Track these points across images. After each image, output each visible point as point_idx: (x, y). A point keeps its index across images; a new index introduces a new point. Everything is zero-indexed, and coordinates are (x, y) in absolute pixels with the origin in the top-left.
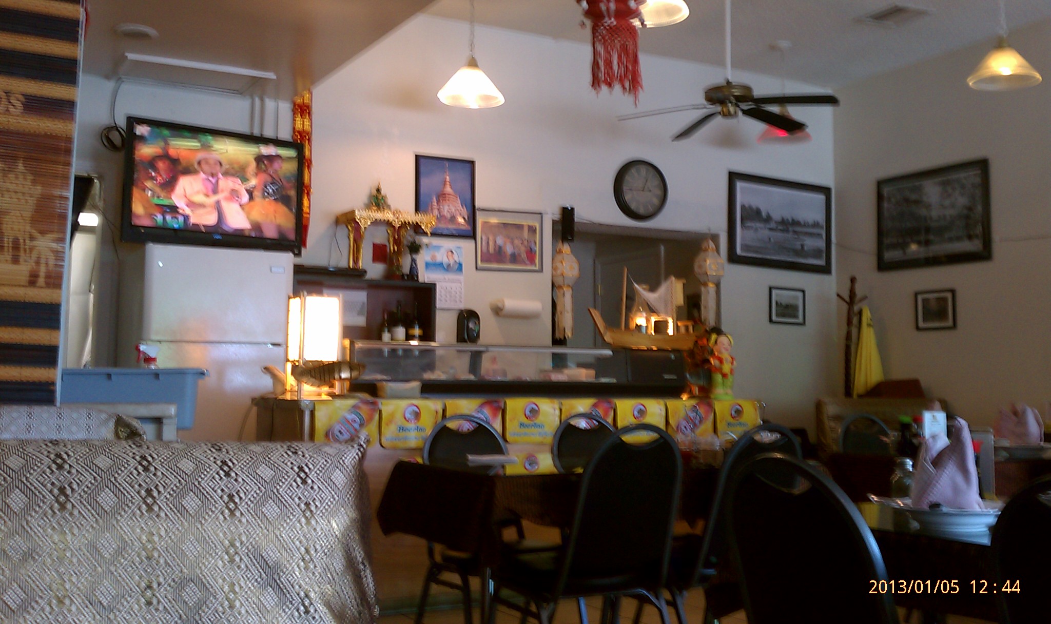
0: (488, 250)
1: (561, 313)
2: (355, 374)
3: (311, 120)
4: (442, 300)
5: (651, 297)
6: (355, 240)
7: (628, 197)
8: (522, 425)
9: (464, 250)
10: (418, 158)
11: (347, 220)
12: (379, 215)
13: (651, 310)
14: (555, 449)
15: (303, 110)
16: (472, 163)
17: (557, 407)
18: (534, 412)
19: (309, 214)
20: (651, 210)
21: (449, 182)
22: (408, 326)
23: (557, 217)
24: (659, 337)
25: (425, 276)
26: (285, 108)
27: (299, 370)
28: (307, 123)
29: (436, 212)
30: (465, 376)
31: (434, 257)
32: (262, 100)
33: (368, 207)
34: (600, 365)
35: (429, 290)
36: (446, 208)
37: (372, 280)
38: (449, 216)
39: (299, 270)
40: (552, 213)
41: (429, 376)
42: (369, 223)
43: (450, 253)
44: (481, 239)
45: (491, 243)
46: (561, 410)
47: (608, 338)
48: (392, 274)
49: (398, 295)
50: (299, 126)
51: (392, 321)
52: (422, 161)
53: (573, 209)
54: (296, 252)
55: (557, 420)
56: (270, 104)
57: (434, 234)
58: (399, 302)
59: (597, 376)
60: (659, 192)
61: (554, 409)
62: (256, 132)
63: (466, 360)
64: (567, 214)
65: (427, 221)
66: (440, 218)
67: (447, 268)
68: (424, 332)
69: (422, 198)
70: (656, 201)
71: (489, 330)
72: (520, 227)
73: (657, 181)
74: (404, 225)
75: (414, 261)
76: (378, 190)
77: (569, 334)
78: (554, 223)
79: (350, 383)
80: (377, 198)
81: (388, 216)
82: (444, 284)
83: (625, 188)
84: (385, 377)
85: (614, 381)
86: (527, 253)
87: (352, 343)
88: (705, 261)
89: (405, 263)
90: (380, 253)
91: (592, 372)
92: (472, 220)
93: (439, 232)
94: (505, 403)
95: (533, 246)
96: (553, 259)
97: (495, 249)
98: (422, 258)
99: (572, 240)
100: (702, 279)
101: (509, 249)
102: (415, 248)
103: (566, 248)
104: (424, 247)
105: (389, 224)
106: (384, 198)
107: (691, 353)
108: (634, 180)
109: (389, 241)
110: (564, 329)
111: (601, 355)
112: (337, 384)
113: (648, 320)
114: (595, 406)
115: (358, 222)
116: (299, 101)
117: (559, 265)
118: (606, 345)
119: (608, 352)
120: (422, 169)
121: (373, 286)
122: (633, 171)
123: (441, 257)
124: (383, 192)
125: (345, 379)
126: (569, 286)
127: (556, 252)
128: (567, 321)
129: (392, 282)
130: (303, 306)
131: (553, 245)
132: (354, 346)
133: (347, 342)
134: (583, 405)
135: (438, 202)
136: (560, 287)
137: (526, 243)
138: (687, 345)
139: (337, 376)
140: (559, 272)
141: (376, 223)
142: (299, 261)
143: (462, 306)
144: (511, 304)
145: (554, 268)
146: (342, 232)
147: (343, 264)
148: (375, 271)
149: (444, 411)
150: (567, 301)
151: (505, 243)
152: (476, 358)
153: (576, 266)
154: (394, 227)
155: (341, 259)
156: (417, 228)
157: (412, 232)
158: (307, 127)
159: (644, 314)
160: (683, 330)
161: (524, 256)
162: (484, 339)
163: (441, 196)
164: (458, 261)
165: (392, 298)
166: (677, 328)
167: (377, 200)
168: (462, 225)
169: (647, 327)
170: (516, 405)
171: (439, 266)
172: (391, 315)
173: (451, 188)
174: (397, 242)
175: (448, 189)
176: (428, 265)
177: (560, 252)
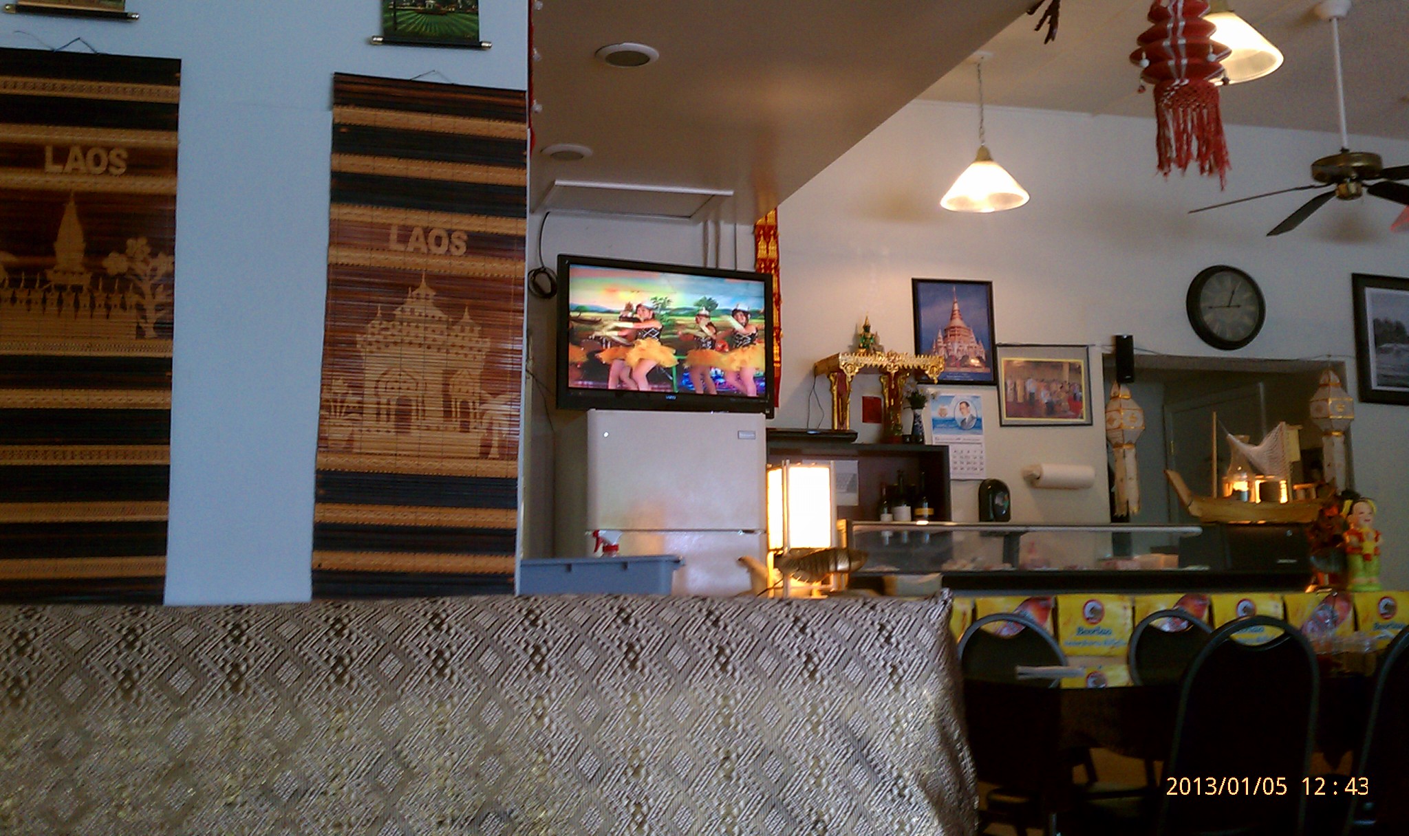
0: (1016, 398)
1: (1122, 480)
2: (854, 564)
3: (777, 242)
4: (956, 469)
5: (1253, 451)
6: (839, 395)
7: (1208, 318)
8: (1081, 631)
9: (984, 401)
10: (916, 282)
11: (828, 369)
12: (869, 361)
13: (1255, 470)
14: (1133, 658)
15: (767, 233)
16: (988, 285)
17: (1129, 604)
18: (1097, 614)
19: (780, 362)
20: (1243, 334)
21: (959, 311)
22: (914, 505)
23: (1109, 350)
24: (1266, 506)
25: (933, 438)
26: (745, 232)
27: (783, 561)
28: (772, 247)
29: (942, 352)
30: (999, 565)
31: (942, 412)
32: (717, 224)
33: (854, 350)
34: (1184, 548)
35: (939, 455)
36: (956, 346)
37: (862, 445)
38: (960, 356)
39: (772, 435)
40: (1101, 346)
41: (949, 567)
42: (857, 371)
43: (964, 405)
44: (1006, 384)
45: (1019, 389)
46: (1133, 609)
47: (1194, 509)
48: (889, 435)
49: (899, 464)
50: (762, 253)
51: (892, 499)
52: (921, 286)
53: (1130, 338)
54: (767, 412)
55: (1129, 621)
56: (726, 229)
57: (941, 382)
58: (900, 474)
59: (1182, 563)
60: (1253, 308)
61: (1125, 608)
62: (711, 265)
63: (998, 544)
64: (1123, 345)
65: (932, 364)
66: (949, 360)
67: (962, 426)
68: (936, 512)
69: (924, 335)
70: (1249, 322)
71: (1022, 505)
72: (1057, 366)
73: (1247, 295)
74: (903, 371)
75: (916, 417)
76: (867, 328)
77: (1134, 508)
78: (1105, 358)
79: (849, 576)
80: (865, 338)
81: (881, 360)
82: (960, 447)
83: (1203, 305)
84: (893, 569)
85: (1206, 568)
86: (1069, 400)
87: (849, 526)
88: (1327, 400)
89: (906, 421)
90: (872, 410)
91: (1174, 558)
92: (991, 360)
93: (949, 378)
94: (1056, 603)
95: (1077, 390)
96: (1106, 407)
97: (1024, 396)
98: (928, 413)
99: (1131, 381)
100: (1324, 426)
101: (1044, 397)
102: (918, 402)
103: (1124, 392)
104: (930, 399)
105: (882, 370)
106: (874, 337)
107: (1316, 527)
108: (1215, 294)
109: (882, 392)
110: (1128, 502)
111: (1185, 533)
112: (832, 578)
113: (1250, 485)
114: (1181, 602)
115: (842, 370)
116: (760, 221)
117: (1114, 415)
118: (1193, 520)
119: (1197, 530)
120: (922, 297)
121: (864, 453)
122: (1213, 281)
123: (952, 411)
124: (872, 331)
125: (842, 572)
126: (1130, 443)
127: (1110, 398)
128: (1131, 491)
129: (889, 447)
130: (785, 479)
131: (1105, 389)
132: (852, 529)
133: (842, 524)
134: (1165, 601)
135: (945, 337)
136: (1119, 445)
137: (1067, 388)
138: (1310, 517)
139: (832, 568)
140: (1116, 424)
141: (865, 370)
142: (771, 423)
143: (984, 476)
144: (1051, 470)
145: (1109, 421)
146: (823, 385)
147: (826, 426)
148: (867, 433)
149: (974, 611)
150: (1129, 465)
151: (1038, 390)
152: (1011, 540)
153: (1139, 414)
154: (889, 374)
155: (823, 420)
156: (919, 375)
157: (912, 380)
158: (773, 255)
159: (1245, 476)
160: (1301, 495)
161: (1065, 404)
162: (1015, 517)
163: (949, 332)
164: (975, 416)
165: (891, 468)
166: (1292, 494)
167: (865, 341)
168: (978, 367)
169: (1249, 492)
170: (1071, 604)
171: (950, 423)
172: (890, 489)
173: (962, 319)
174: (894, 394)
175: (957, 322)
176: (935, 423)
177: (1116, 397)
